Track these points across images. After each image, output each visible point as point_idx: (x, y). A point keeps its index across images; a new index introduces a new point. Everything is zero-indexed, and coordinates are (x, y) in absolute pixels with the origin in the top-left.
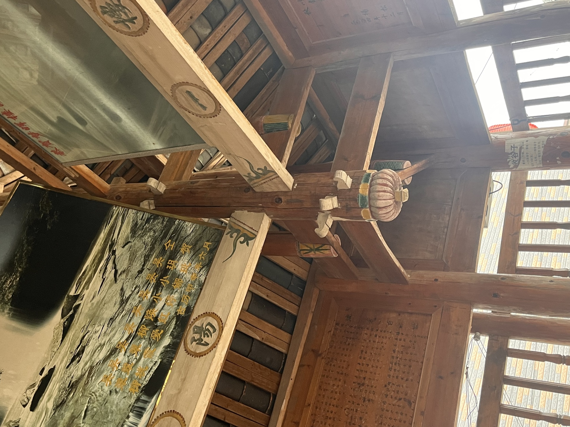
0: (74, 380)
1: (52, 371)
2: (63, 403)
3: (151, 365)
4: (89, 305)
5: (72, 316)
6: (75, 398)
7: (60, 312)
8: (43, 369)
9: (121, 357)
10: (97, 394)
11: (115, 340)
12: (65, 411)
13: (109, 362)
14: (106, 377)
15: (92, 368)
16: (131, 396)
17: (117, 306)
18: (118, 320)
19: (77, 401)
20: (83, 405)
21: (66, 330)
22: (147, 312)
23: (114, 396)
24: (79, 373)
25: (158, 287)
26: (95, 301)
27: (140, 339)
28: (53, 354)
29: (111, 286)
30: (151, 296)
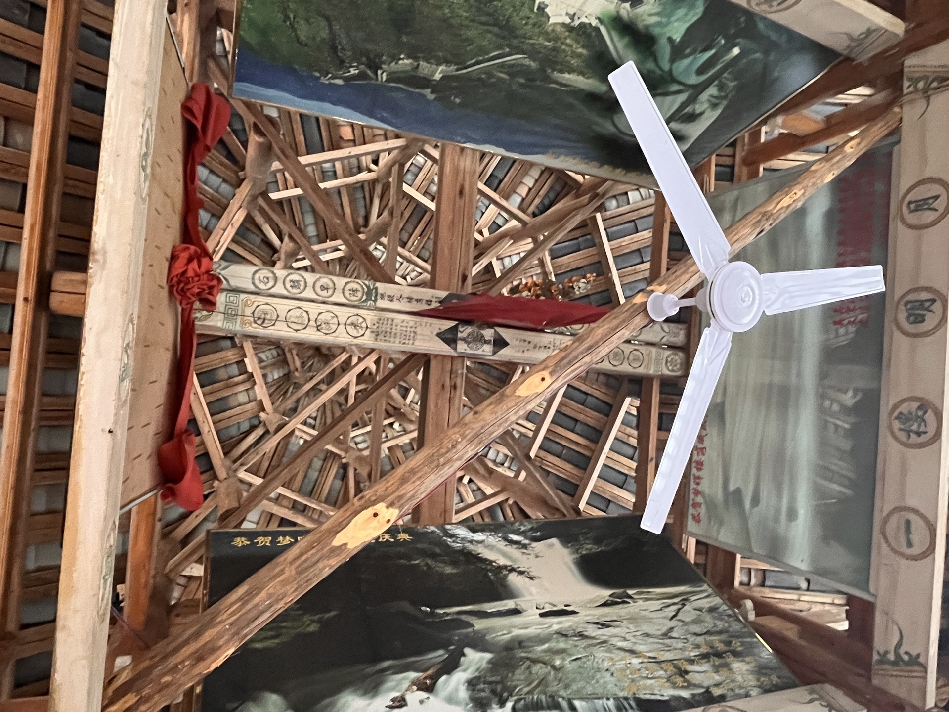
0: (585, 633)
1: (574, 612)
2: (566, 636)
3: (656, 692)
4: (637, 610)
5: (618, 603)
6: (577, 643)
7: (610, 592)
8: (570, 606)
9: (635, 661)
10: (596, 660)
11: (639, 648)
12: (562, 641)
13: (622, 653)
14: (612, 659)
15: (605, 642)
16: (623, 690)
17: (659, 633)
18: (652, 640)
19: (576, 646)
20: (579, 653)
21: (605, 605)
22: (682, 661)
23: (608, 675)
24: (593, 635)
25: (705, 656)
26: (643, 613)
27: (662, 668)
28: (584, 606)
29: (665, 618)
30: (695, 656)
